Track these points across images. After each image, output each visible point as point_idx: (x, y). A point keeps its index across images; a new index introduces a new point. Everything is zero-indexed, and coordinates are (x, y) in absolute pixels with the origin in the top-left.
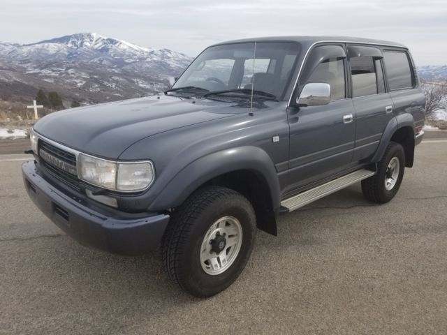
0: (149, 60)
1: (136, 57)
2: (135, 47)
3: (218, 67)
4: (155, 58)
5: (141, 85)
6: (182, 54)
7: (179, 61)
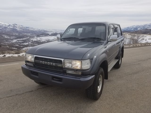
0: (8, 28)
1: (3, 27)
2: (3, 23)
3: (35, 30)
4: (11, 27)
5: (6, 37)
6: (22, 26)
7: (21, 28)
